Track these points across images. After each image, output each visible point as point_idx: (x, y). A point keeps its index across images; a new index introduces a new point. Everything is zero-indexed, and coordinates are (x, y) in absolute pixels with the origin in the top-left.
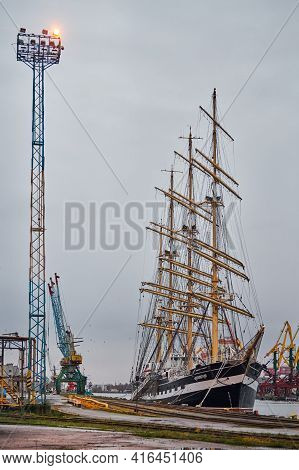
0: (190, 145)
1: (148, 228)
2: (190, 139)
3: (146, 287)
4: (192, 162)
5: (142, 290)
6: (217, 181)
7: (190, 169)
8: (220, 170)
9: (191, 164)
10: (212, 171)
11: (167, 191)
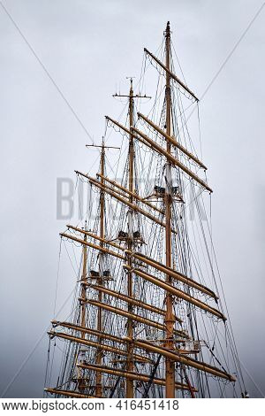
0: (131, 106)
1: (62, 235)
2: (131, 97)
3: (59, 329)
4: (133, 133)
5: (53, 335)
6: (172, 162)
7: (131, 144)
8: (177, 145)
9: (132, 136)
10: (164, 147)
11: (95, 177)
